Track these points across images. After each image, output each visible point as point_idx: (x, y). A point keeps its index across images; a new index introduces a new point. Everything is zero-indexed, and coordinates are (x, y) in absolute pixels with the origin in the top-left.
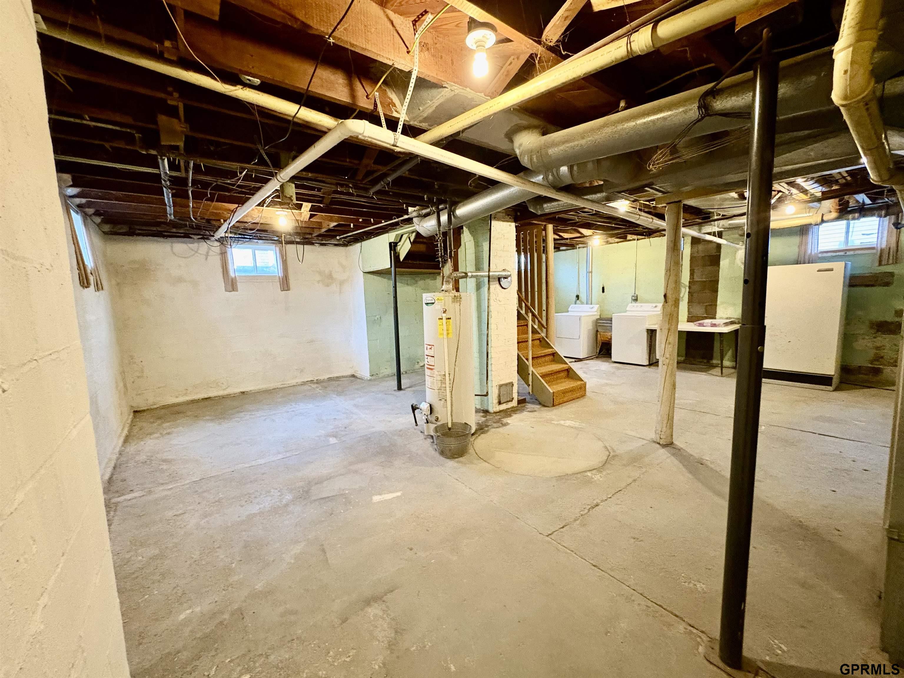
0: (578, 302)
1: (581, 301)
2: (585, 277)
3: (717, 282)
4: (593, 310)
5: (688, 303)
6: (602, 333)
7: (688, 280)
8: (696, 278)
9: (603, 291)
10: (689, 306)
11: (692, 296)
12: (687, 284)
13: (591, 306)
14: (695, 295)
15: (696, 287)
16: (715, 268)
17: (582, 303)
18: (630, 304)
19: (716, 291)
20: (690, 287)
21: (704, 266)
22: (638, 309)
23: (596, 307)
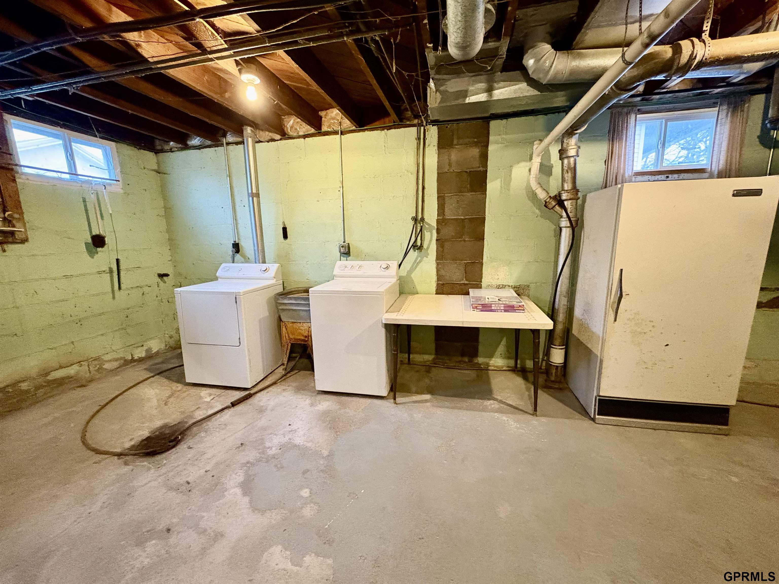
0: (238, 256)
1: (244, 256)
2: (247, 206)
3: (483, 220)
4: (266, 275)
5: (437, 258)
6: (290, 325)
7: (436, 217)
8: (449, 215)
9: (285, 236)
10: (438, 264)
11: (442, 246)
12: (434, 224)
13: (264, 266)
14: (447, 245)
15: (449, 231)
16: (479, 196)
17: (247, 260)
18: (339, 263)
19: (481, 238)
20: (438, 231)
21: (460, 191)
22: (355, 272)
23: (273, 268)
